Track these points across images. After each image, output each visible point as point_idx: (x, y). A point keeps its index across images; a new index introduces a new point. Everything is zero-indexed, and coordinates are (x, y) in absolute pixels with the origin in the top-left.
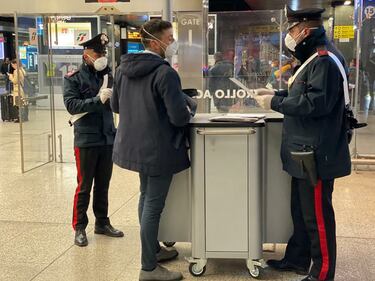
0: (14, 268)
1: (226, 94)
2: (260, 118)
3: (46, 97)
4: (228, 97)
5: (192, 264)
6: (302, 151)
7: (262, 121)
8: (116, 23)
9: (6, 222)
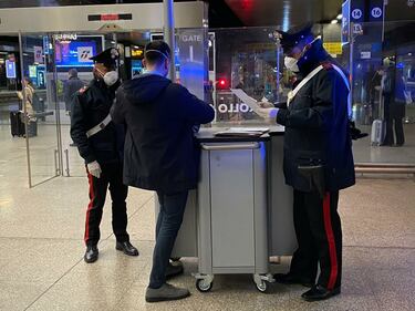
0: (18, 288)
1: (229, 108)
2: (265, 132)
3: (52, 113)
4: (231, 111)
5: (199, 280)
6: (309, 165)
7: (267, 135)
8: (119, 42)
9: (11, 238)
